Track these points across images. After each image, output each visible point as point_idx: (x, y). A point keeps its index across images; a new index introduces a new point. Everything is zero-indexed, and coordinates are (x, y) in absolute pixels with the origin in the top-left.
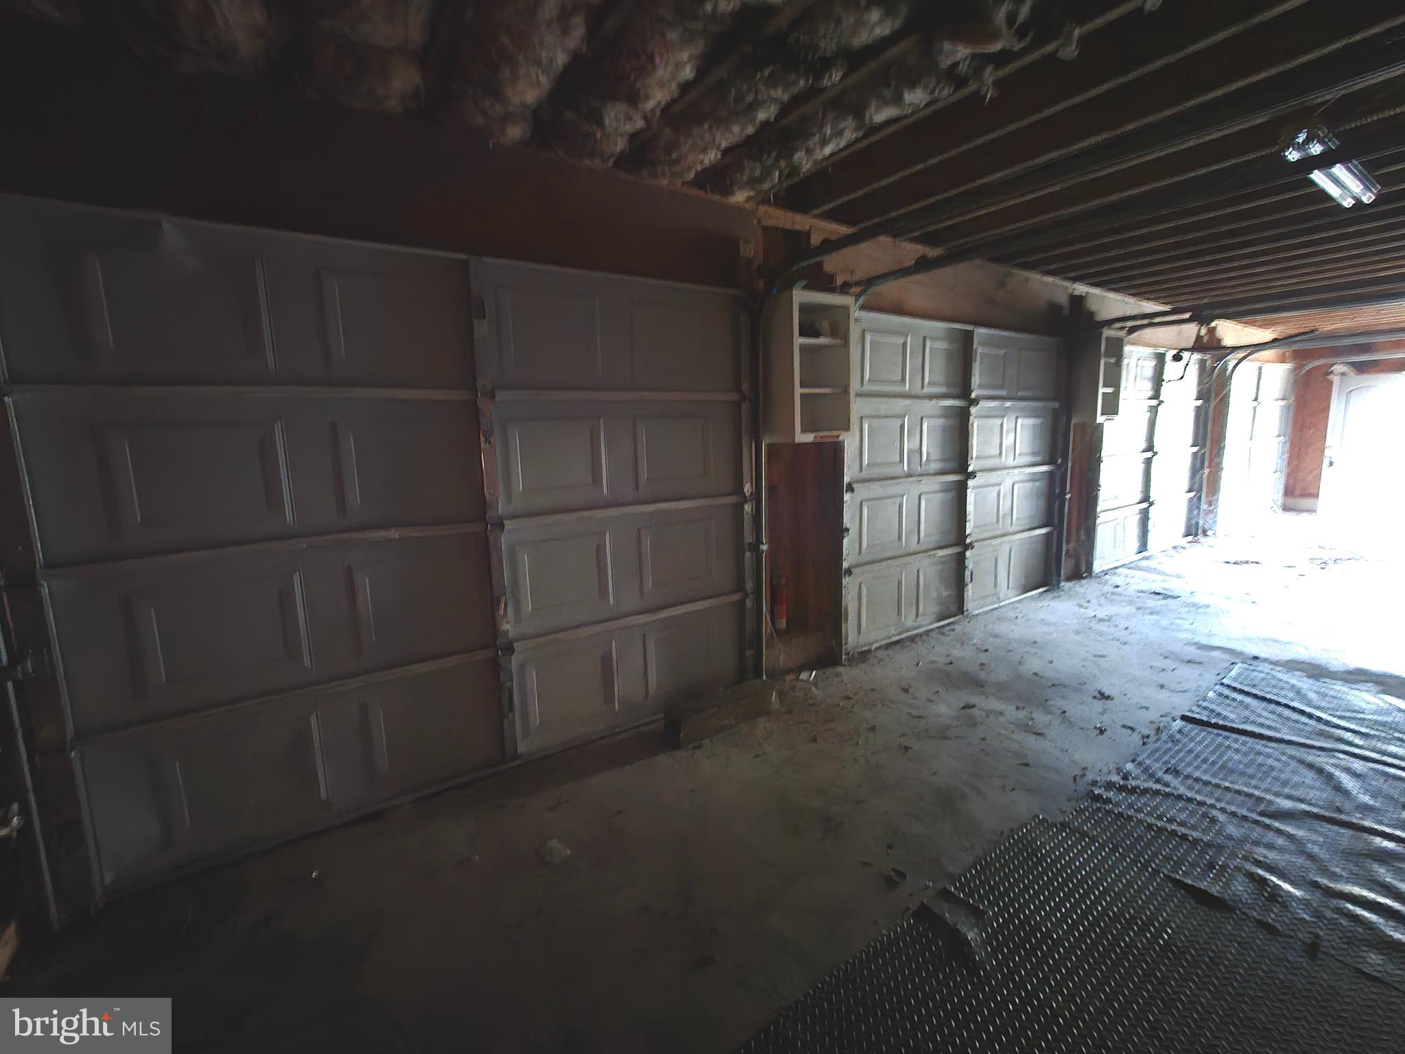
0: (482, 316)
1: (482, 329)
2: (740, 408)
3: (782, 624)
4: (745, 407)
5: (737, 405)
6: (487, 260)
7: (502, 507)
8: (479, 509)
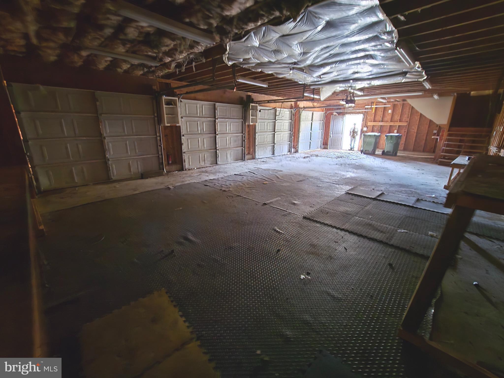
0: (98, 101)
1: (98, 103)
2: (155, 119)
3: (171, 162)
4: (156, 118)
5: (154, 118)
6: (98, 91)
7: (105, 135)
8: (101, 135)
